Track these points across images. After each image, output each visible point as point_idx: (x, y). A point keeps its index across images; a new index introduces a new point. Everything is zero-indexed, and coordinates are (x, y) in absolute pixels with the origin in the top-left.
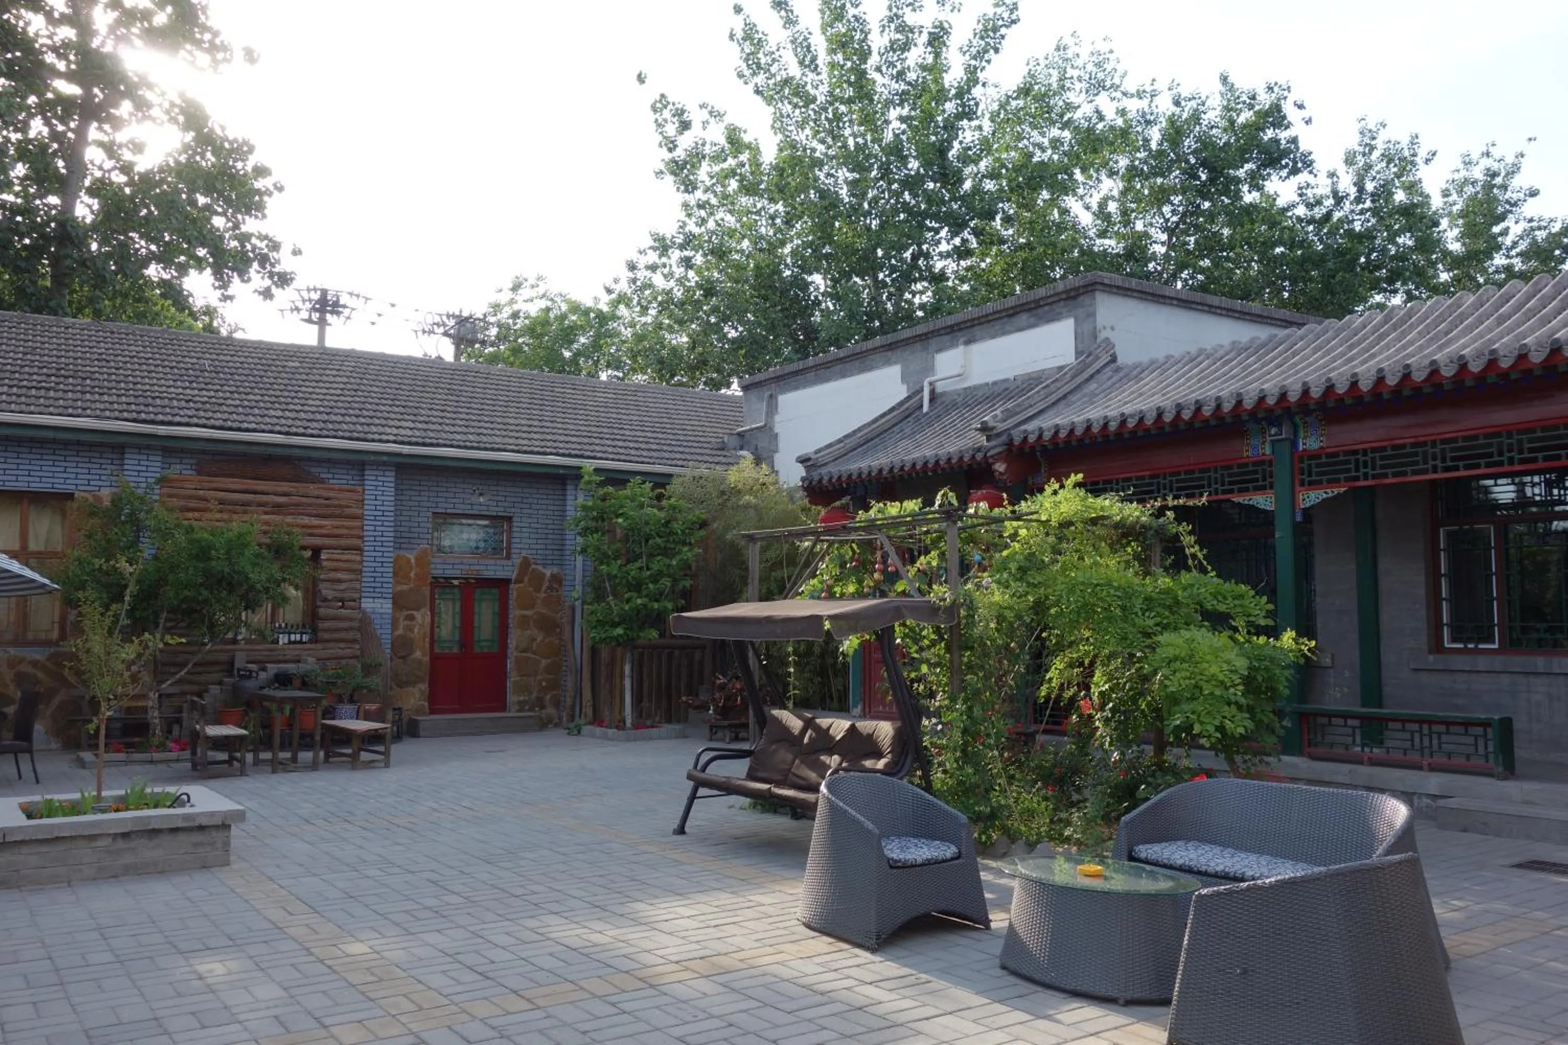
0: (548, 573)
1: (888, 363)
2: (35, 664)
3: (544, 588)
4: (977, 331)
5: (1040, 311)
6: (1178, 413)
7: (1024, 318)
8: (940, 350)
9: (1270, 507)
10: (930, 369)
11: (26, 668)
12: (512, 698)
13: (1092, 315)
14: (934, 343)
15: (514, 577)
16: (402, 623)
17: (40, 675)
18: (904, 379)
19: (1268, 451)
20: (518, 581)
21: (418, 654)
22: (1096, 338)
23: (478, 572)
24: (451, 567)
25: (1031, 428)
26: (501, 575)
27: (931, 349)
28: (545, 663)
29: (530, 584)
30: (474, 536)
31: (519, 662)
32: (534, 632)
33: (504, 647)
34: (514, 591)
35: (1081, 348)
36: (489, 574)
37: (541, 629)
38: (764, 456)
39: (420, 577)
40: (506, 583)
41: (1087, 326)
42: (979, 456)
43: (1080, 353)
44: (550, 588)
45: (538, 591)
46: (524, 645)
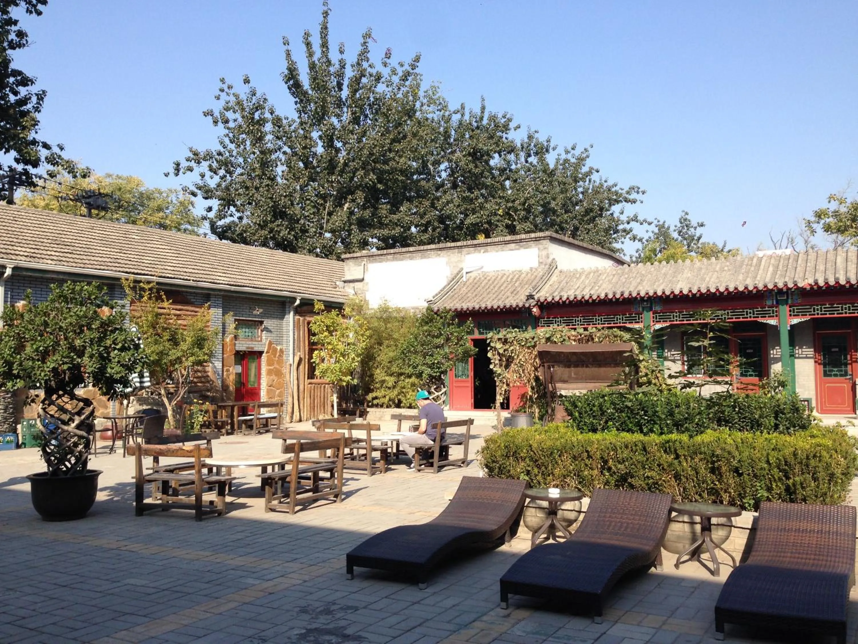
0: (279, 348)
1: (440, 256)
3: (277, 355)
5: (521, 244)
7: (513, 245)
8: (468, 254)
10: (463, 261)
13: (546, 249)
14: (464, 250)
15: (265, 351)
16: (225, 373)
18: (448, 264)
19: (641, 310)
20: (267, 352)
21: (230, 388)
22: (548, 257)
23: (252, 348)
24: (242, 346)
25: (547, 295)
26: (260, 349)
27: (463, 253)
28: (278, 391)
29: (272, 354)
30: (247, 330)
31: (268, 392)
32: (274, 377)
33: (259, 384)
34: (264, 357)
35: (541, 261)
36: (256, 349)
37: (276, 375)
38: (359, 292)
39: (231, 351)
40: (261, 353)
41: (544, 253)
42: (527, 305)
43: (542, 263)
44: (280, 356)
45: (275, 357)
46: (270, 384)
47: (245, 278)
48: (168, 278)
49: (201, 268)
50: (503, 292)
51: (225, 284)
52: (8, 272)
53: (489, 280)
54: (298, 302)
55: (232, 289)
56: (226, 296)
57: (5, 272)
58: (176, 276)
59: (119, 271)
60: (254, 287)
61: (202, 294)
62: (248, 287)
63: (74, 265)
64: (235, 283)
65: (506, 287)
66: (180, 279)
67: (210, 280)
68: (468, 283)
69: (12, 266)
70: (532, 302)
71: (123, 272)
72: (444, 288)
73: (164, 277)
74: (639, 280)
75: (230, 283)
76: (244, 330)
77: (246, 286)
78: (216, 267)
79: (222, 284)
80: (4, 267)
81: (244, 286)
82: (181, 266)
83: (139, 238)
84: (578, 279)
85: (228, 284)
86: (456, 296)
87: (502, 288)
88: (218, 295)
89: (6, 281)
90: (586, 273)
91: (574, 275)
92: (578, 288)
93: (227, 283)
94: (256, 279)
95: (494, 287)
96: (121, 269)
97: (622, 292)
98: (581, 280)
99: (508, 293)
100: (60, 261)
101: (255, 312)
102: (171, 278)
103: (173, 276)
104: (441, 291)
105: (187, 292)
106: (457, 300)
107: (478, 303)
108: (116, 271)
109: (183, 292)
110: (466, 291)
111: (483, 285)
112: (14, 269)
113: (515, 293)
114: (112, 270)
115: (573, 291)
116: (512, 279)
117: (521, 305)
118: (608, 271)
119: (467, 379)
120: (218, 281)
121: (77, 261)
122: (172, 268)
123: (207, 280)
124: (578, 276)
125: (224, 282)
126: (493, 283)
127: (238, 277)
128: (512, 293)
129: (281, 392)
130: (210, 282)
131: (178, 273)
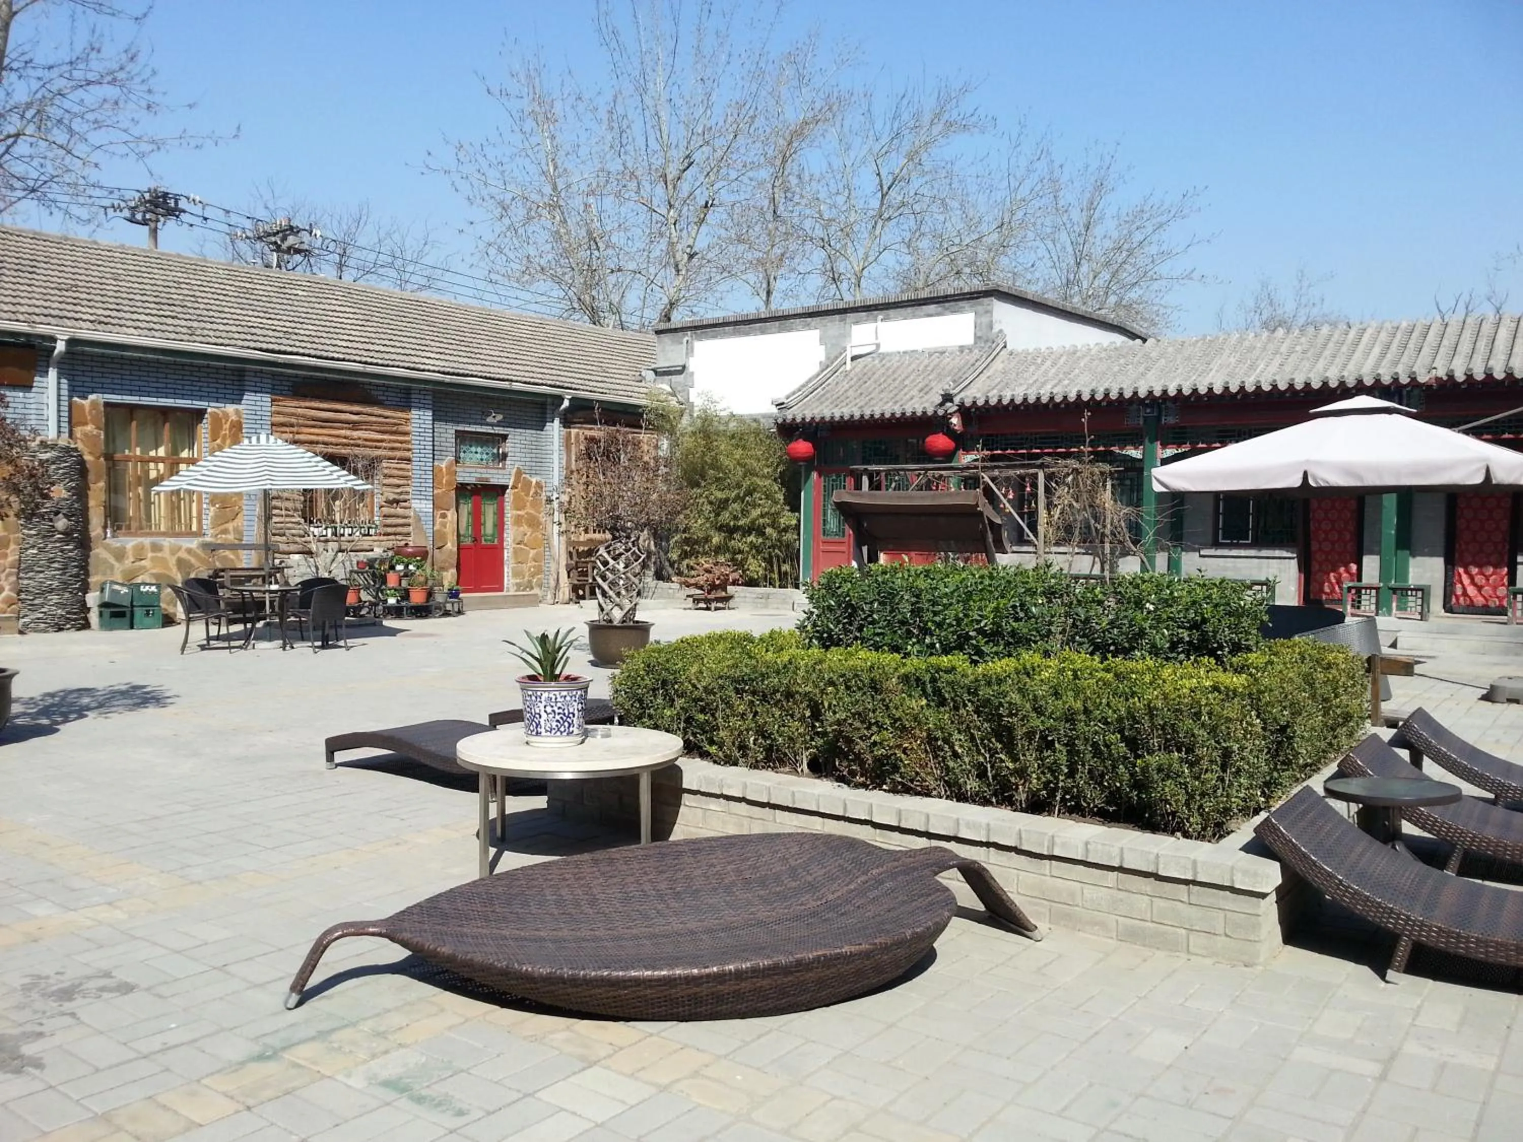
0: (534, 480)
1: (808, 327)
2: (189, 551)
3: (531, 493)
4: (891, 312)
5: (947, 305)
6: (1093, 396)
7: (932, 308)
8: (857, 323)
9: (1140, 456)
10: (847, 335)
11: (183, 555)
12: (509, 580)
13: (989, 312)
14: (851, 316)
15: (511, 484)
16: (438, 520)
17: (193, 560)
18: (822, 341)
19: (1141, 422)
20: (514, 487)
21: (449, 545)
22: (991, 328)
23: (487, 479)
24: (469, 475)
25: (978, 395)
26: (502, 482)
27: (848, 320)
28: (532, 553)
29: (523, 490)
30: (479, 450)
31: (516, 552)
32: (525, 528)
33: (502, 540)
34: (509, 495)
35: (979, 334)
36: (494, 481)
37: (530, 526)
38: (679, 388)
39: (449, 483)
40: (503, 489)
41: (985, 320)
42: (941, 412)
43: (980, 338)
44: (536, 493)
45: (527, 495)
46: (519, 539)
47: (476, 361)
48: (333, 359)
49: (398, 344)
50: (906, 390)
51: (434, 371)
52: (60, 347)
53: (887, 369)
54: (566, 403)
55: (447, 380)
56: (440, 392)
57: (55, 348)
58: (347, 357)
59: (248, 348)
60: (486, 378)
61: (397, 387)
62: (476, 376)
63: (173, 336)
64: (452, 370)
65: (914, 380)
66: (355, 361)
67: (407, 365)
68: (852, 375)
69: (66, 338)
70: (951, 408)
71: (255, 349)
72: (810, 380)
73: (326, 358)
74: (1141, 369)
75: (442, 369)
76: (473, 449)
77: (472, 376)
78: (428, 342)
79: (429, 371)
80: (53, 339)
81: (467, 375)
82: (363, 340)
83: (305, 294)
84: (1039, 367)
85: (439, 372)
86: (828, 395)
87: (907, 382)
88: (425, 390)
89: (59, 363)
90: (1053, 357)
91: (1032, 359)
92: (1035, 382)
93: (437, 369)
94: (496, 364)
95: (894, 380)
96: (252, 344)
97: (1107, 390)
98: (1043, 368)
99: (914, 392)
100: (150, 330)
101: (490, 420)
102: (338, 360)
103: (341, 356)
104: (803, 386)
105: (370, 384)
106: (827, 403)
107: (861, 407)
108: (242, 347)
109: (363, 383)
110: (847, 386)
111: (876, 376)
112: (72, 342)
113: (926, 389)
114: (235, 345)
115: (1025, 386)
116: (926, 366)
117: (930, 412)
118: (1093, 352)
119: (842, 540)
120: (422, 367)
121: (179, 329)
122: (345, 344)
123: (401, 364)
124: (1039, 361)
125: (432, 368)
126: (894, 372)
127: (461, 360)
128: (920, 391)
129: (537, 554)
130: (408, 368)
131: (354, 352)
